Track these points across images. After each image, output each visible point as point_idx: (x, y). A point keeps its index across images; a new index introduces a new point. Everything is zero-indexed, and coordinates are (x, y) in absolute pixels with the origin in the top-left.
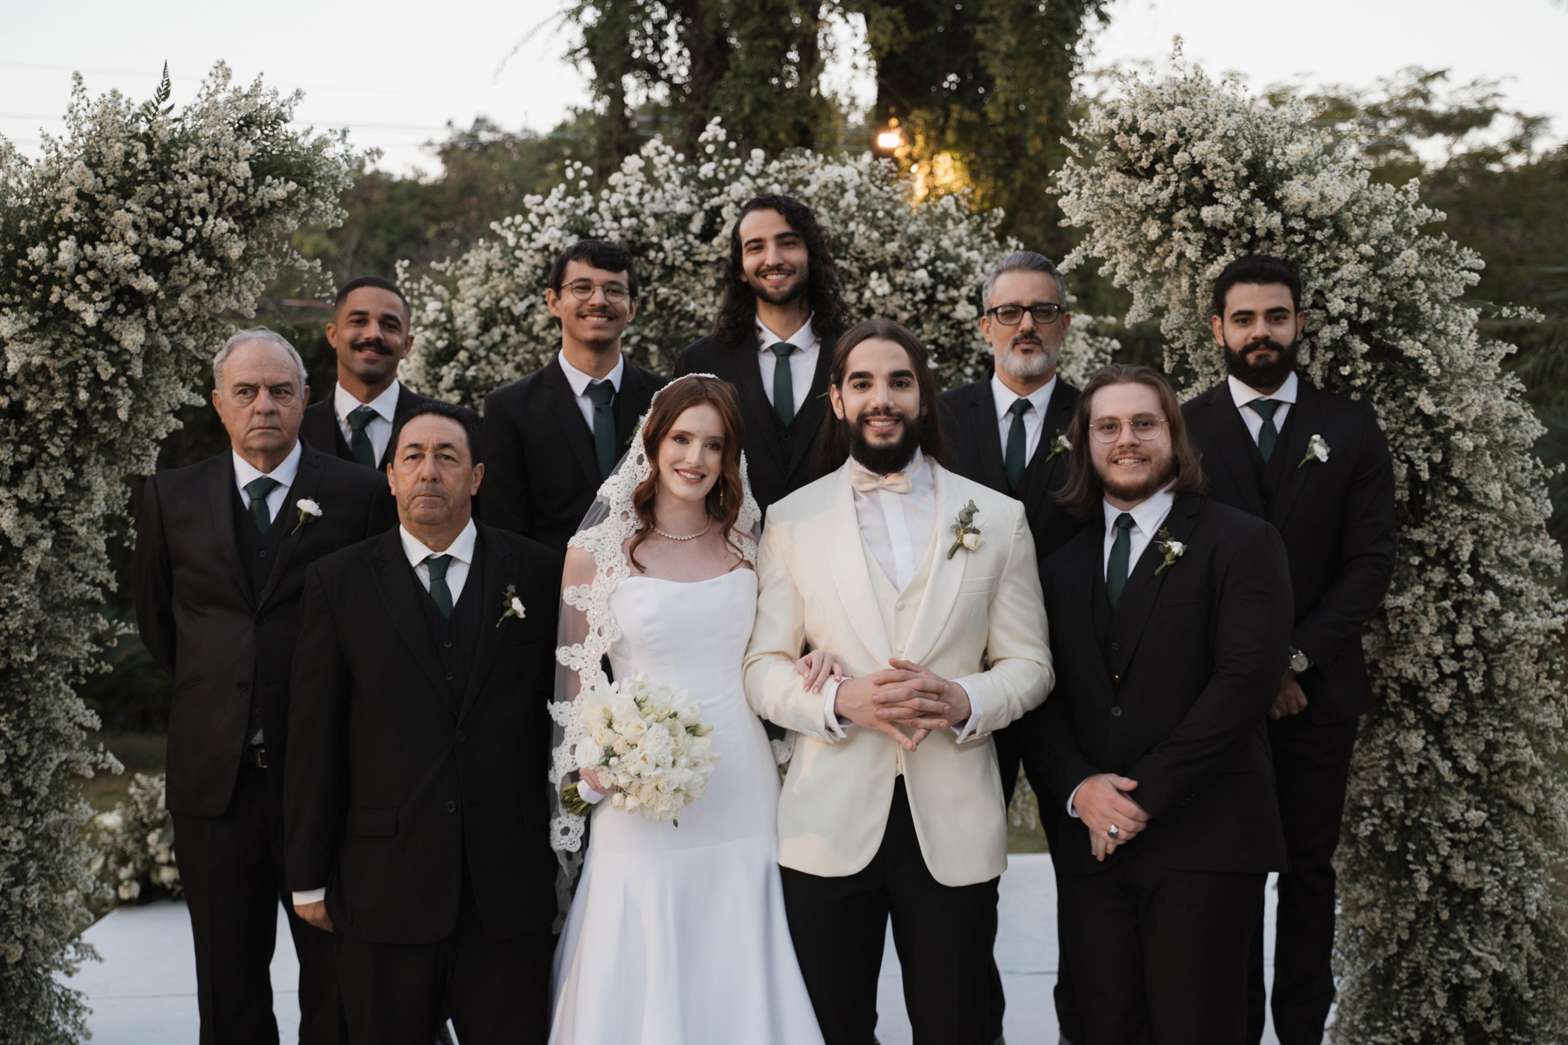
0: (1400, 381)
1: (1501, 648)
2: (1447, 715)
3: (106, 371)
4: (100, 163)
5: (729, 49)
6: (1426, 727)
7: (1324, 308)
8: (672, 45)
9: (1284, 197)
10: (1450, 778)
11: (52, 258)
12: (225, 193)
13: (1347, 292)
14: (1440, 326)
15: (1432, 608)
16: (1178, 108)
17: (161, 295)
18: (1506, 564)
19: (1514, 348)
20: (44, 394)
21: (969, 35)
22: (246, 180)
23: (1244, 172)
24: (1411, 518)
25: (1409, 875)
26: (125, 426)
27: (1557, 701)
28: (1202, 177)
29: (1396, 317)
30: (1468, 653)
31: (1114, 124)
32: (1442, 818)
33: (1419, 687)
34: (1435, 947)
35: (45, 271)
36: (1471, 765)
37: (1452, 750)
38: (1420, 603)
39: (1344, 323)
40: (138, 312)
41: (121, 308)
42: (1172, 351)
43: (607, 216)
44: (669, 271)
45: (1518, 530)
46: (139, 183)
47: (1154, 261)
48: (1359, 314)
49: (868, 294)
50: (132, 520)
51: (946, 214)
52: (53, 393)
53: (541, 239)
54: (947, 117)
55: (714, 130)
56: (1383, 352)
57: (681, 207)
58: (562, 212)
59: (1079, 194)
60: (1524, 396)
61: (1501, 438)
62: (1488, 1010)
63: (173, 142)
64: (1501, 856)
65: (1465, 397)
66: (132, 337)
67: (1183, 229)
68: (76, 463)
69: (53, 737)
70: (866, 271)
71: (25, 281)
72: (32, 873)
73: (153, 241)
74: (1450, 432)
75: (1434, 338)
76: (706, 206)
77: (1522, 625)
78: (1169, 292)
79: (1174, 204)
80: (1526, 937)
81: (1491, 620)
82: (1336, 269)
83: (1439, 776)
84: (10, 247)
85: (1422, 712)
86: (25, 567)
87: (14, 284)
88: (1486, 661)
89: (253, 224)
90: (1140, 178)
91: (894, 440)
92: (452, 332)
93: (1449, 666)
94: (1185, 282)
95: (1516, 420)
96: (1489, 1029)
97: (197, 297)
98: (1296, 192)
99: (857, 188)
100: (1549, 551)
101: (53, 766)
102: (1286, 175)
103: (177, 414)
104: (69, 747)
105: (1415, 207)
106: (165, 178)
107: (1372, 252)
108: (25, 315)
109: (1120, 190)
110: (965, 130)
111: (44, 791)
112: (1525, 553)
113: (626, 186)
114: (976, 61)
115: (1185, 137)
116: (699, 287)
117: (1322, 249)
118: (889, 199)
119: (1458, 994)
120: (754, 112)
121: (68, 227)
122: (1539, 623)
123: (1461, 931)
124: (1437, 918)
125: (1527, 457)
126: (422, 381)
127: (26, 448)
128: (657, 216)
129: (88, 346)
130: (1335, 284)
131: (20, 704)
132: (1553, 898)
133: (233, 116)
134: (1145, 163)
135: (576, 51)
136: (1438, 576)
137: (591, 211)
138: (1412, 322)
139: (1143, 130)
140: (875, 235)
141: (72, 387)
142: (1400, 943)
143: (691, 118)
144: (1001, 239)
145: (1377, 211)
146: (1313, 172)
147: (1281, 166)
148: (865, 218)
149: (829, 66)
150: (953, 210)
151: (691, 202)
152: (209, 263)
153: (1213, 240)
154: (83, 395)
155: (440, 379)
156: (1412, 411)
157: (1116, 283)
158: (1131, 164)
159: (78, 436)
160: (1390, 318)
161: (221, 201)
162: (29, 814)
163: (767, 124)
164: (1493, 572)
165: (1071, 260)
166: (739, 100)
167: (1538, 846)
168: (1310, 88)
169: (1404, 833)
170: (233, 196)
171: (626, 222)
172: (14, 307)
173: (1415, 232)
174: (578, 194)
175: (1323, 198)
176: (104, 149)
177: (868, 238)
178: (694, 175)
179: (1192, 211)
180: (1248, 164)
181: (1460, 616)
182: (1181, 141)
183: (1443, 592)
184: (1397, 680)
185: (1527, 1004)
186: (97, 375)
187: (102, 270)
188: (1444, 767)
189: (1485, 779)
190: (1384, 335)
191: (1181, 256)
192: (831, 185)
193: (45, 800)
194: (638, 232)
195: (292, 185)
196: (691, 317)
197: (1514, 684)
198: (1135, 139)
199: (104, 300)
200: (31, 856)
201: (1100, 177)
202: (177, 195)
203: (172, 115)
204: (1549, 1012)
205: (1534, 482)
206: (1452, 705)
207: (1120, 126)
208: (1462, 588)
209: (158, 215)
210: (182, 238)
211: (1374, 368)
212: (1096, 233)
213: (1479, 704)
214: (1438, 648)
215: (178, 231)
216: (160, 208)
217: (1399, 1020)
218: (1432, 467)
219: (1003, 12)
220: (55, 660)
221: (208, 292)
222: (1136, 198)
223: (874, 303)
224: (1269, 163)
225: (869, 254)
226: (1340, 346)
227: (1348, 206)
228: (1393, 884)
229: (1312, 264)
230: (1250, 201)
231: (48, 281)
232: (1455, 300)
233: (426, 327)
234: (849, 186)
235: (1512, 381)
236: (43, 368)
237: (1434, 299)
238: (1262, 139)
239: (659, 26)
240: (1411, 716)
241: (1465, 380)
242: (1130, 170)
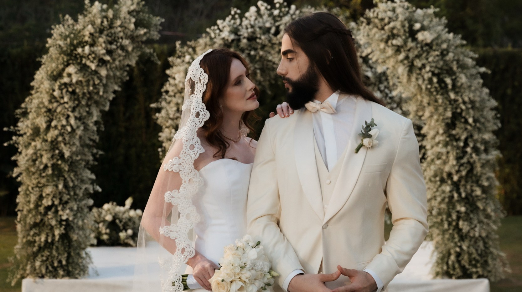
3: (97, 82)
11: (83, 51)
12: (127, 32)
17: (111, 61)
20: (81, 88)
22: (133, 29)
26: (101, 96)
35: (81, 55)
40: (105, 65)
41: (101, 65)
43: (244, 27)
44: (263, 47)
46: (105, 30)
50: (102, 123)
52: (83, 87)
53: (223, 35)
57: (268, 25)
58: (229, 26)
66: (103, 72)
68: (89, 106)
69: (83, 181)
71: (76, 57)
73: (109, 46)
84: (72, 48)
86: (77, 134)
87: (73, 58)
97: (120, 61)
101: (83, 189)
103: (114, 93)
104: (87, 184)
106: (111, 28)
108: (77, 66)
111: (81, 195)
113: (250, 17)
121: (87, 42)
127: (76, 102)
128: (260, 28)
129: (92, 75)
131: (75, 171)
137: (239, 26)
141: (88, 86)
151: (271, 23)
152: (123, 52)
154: (91, 88)
159: (89, 99)
161: (126, 34)
162: (77, 201)
170: (129, 33)
171: (250, 30)
172: (73, 64)
174: (235, 20)
178: (272, 14)
186: (95, 83)
187: (96, 54)
194: (254, 33)
195: (146, 30)
196: (270, 61)
199: (96, 62)
202: (115, 33)
209: (110, 39)
210: (116, 45)
215: (115, 43)
216: (110, 37)
220: (83, 160)
231: (82, 57)
236: (81, 81)
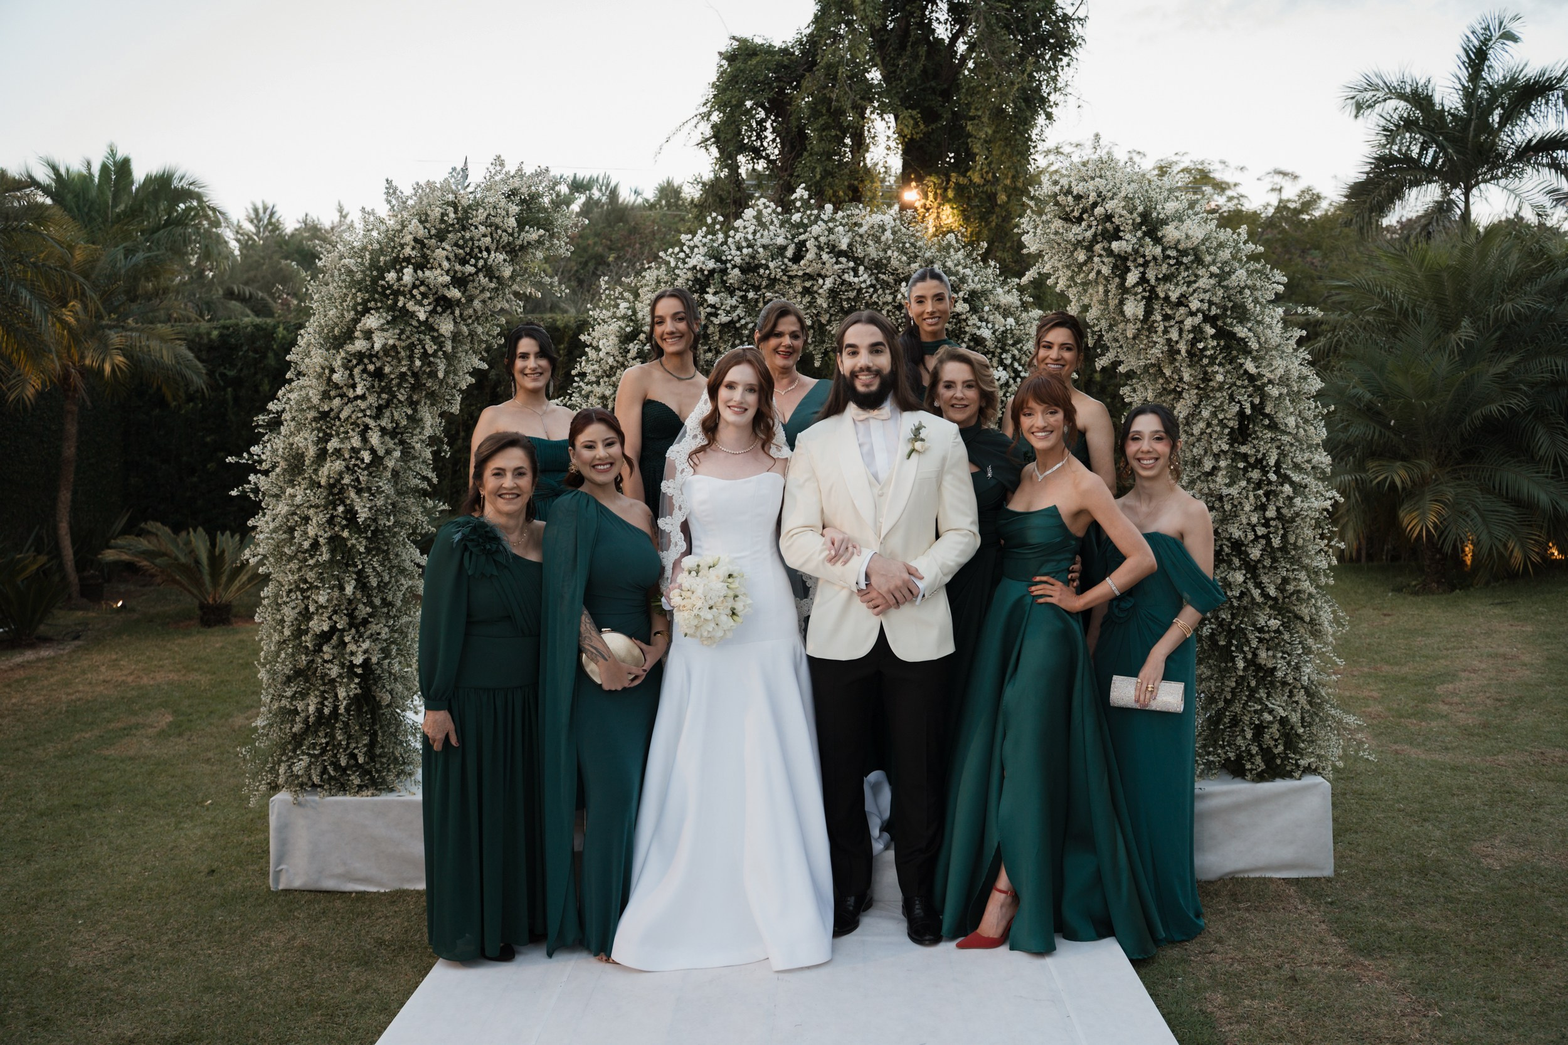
0: (1234, 353)
1: (1293, 520)
2: (1259, 561)
3: (431, 348)
4: (426, 221)
5: (806, 136)
6: (1246, 569)
7: (1187, 306)
8: (769, 135)
9: (1163, 236)
10: (1259, 599)
11: (400, 279)
12: (501, 237)
13: (1202, 296)
14: (1259, 318)
15: (1251, 495)
16: (1097, 179)
17: (463, 300)
18: (1297, 467)
19: (1304, 333)
20: (394, 362)
21: (963, 128)
22: (513, 229)
23: (1139, 220)
24: (1240, 439)
25: (1233, 659)
26: (441, 382)
27: (1326, 553)
28: (1112, 223)
29: (1232, 312)
30: (1273, 523)
31: (1057, 189)
32: (1254, 625)
33: (1243, 544)
34: (1246, 704)
35: (395, 287)
36: (1272, 592)
37: (1261, 583)
38: (1244, 492)
39: (1200, 315)
40: (449, 311)
41: (439, 309)
42: (1093, 333)
43: (733, 247)
44: (773, 282)
45: (1305, 447)
46: (449, 232)
47: (1082, 275)
48: (1209, 310)
49: (899, 296)
50: (446, 440)
51: (949, 245)
52: (400, 362)
53: (692, 262)
54: (948, 181)
55: (801, 192)
56: (1223, 334)
57: (780, 241)
58: (704, 245)
59: (1035, 233)
60: (1309, 363)
61: (1296, 389)
62: (1276, 740)
63: (470, 206)
64: (1288, 648)
65: (1274, 363)
66: (446, 327)
67: (1100, 256)
68: (413, 404)
69: (402, 571)
70: (898, 282)
71: (383, 294)
72: (394, 652)
73: (458, 267)
74: (1264, 385)
75: (1255, 326)
76: (796, 240)
77: (1306, 505)
78: (1091, 295)
79: (1094, 240)
80: (1301, 697)
81: (1287, 503)
82: (1195, 282)
83: (1253, 599)
84: (375, 273)
85: (1244, 560)
86: (385, 468)
87: (376, 296)
88: (1283, 528)
89: (516, 256)
90: (1073, 223)
91: (874, 388)
92: (636, 321)
93: (1261, 531)
94: (1101, 289)
95: (1305, 378)
96: (1276, 751)
97: (484, 302)
98: (1171, 232)
99: (892, 228)
100: (1323, 460)
101: (403, 589)
102: (1164, 222)
103: (471, 374)
104: (412, 578)
105: (1245, 243)
106: (464, 228)
107: (1218, 271)
108: (384, 314)
109: (1061, 231)
110: (960, 190)
111: (399, 603)
112: (1309, 461)
113: (745, 228)
114: (967, 144)
115: (1101, 198)
116: (792, 292)
117: (1187, 269)
118: (913, 235)
119: (1259, 730)
120: (822, 178)
121: (408, 260)
122: (1316, 504)
123: (1262, 693)
124: (1249, 685)
125: (1311, 401)
126: (617, 353)
127: (384, 396)
128: (764, 247)
129: (420, 333)
130: (1194, 291)
131: (384, 551)
132: (1318, 673)
133: (506, 189)
134: (1076, 214)
135: (707, 140)
136: (1255, 475)
137: (722, 244)
138: (1242, 314)
139: (1075, 193)
140: (904, 258)
141: (411, 358)
142: (1226, 701)
143: (781, 182)
144: (985, 259)
145: (1221, 245)
146: (1181, 221)
147: (1162, 216)
148: (898, 248)
149: (872, 148)
150: (954, 242)
151: (786, 238)
152: (491, 281)
153: (1119, 263)
154: (418, 363)
155: (629, 351)
156: (1242, 372)
157: (1058, 290)
158: (1067, 214)
159: (413, 388)
160: (1229, 313)
161: (498, 241)
162: (390, 617)
163: (831, 186)
164: (1289, 472)
165: (1030, 275)
166: (813, 170)
167: (1310, 641)
168: (1186, 163)
169: (1231, 634)
170: (505, 238)
171: (745, 251)
172: (377, 309)
173: (1245, 259)
174: (714, 234)
175: (1187, 237)
176: (429, 212)
177: (900, 260)
178: (788, 221)
179: (1106, 245)
180: (1141, 215)
181: (1268, 500)
182: (1099, 200)
183: (1259, 485)
184: (1229, 539)
185: (1299, 736)
186: (425, 350)
187: (428, 286)
188: (1256, 593)
189: (1280, 601)
190: (1225, 323)
191: (1099, 272)
192: (876, 227)
193: (399, 610)
194: (753, 257)
195: (542, 232)
197: (1300, 542)
198: (1070, 198)
199: (429, 304)
200: (392, 642)
201: (1048, 222)
202: (472, 239)
203: (470, 189)
204: (1312, 742)
205: (1315, 417)
206: (1262, 555)
207: (1061, 190)
208: (1270, 483)
209: (461, 251)
210: (475, 266)
211: (1218, 344)
212: (1046, 258)
213: (1279, 554)
214: (1254, 520)
215: (473, 261)
216: (462, 247)
217: (1223, 747)
218: (1253, 405)
219: (984, 112)
220: (402, 525)
221: (490, 298)
222: (1071, 236)
223: (903, 301)
224: (1154, 215)
225: (900, 271)
226: (1197, 330)
227: (1203, 242)
228: (1223, 665)
229: (1180, 278)
230: (1142, 238)
231: (397, 293)
232: (1270, 302)
233: (618, 319)
234: (887, 227)
235: (1303, 354)
236: (394, 346)
237: (1256, 301)
238: (1150, 199)
239: (760, 123)
240: (1237, 562)
241: (1274, 352)
242: (1067, 218)
